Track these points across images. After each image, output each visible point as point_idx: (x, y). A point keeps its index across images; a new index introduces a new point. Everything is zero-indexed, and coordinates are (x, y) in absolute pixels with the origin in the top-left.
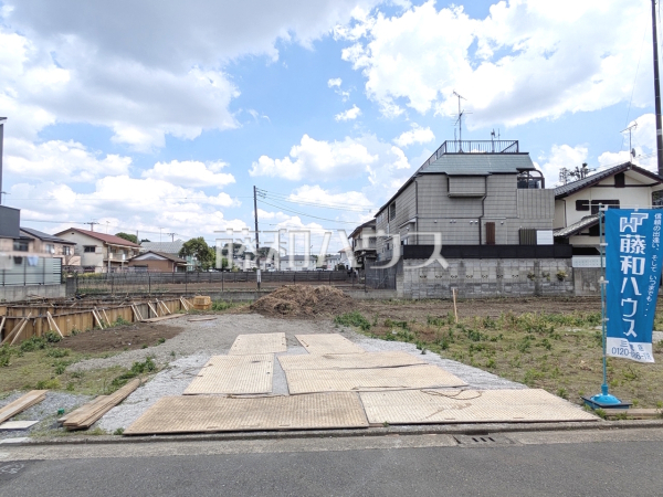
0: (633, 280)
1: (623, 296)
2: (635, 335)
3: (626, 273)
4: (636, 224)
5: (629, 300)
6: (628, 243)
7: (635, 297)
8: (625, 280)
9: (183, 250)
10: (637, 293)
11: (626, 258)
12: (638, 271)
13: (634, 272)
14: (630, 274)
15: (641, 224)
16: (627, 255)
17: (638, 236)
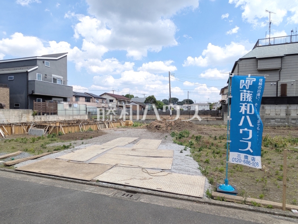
0: (248, 117)
1: (242, 127)
2: (252, 151)
3: (243, 113)
4: (249, 84)
5: (246, 129)
6: (245, 95)
7: (249, 128)
8: (243, 117)
9: (146, 101)
10: (251, 125)
11: (244, 104)
12: (251, 111)
13: (248, 112)
14: (246, 114)
15: (251, 84)
16: (244, 102)
17: (249, 92)
